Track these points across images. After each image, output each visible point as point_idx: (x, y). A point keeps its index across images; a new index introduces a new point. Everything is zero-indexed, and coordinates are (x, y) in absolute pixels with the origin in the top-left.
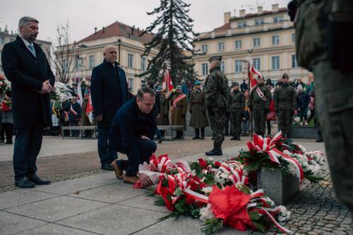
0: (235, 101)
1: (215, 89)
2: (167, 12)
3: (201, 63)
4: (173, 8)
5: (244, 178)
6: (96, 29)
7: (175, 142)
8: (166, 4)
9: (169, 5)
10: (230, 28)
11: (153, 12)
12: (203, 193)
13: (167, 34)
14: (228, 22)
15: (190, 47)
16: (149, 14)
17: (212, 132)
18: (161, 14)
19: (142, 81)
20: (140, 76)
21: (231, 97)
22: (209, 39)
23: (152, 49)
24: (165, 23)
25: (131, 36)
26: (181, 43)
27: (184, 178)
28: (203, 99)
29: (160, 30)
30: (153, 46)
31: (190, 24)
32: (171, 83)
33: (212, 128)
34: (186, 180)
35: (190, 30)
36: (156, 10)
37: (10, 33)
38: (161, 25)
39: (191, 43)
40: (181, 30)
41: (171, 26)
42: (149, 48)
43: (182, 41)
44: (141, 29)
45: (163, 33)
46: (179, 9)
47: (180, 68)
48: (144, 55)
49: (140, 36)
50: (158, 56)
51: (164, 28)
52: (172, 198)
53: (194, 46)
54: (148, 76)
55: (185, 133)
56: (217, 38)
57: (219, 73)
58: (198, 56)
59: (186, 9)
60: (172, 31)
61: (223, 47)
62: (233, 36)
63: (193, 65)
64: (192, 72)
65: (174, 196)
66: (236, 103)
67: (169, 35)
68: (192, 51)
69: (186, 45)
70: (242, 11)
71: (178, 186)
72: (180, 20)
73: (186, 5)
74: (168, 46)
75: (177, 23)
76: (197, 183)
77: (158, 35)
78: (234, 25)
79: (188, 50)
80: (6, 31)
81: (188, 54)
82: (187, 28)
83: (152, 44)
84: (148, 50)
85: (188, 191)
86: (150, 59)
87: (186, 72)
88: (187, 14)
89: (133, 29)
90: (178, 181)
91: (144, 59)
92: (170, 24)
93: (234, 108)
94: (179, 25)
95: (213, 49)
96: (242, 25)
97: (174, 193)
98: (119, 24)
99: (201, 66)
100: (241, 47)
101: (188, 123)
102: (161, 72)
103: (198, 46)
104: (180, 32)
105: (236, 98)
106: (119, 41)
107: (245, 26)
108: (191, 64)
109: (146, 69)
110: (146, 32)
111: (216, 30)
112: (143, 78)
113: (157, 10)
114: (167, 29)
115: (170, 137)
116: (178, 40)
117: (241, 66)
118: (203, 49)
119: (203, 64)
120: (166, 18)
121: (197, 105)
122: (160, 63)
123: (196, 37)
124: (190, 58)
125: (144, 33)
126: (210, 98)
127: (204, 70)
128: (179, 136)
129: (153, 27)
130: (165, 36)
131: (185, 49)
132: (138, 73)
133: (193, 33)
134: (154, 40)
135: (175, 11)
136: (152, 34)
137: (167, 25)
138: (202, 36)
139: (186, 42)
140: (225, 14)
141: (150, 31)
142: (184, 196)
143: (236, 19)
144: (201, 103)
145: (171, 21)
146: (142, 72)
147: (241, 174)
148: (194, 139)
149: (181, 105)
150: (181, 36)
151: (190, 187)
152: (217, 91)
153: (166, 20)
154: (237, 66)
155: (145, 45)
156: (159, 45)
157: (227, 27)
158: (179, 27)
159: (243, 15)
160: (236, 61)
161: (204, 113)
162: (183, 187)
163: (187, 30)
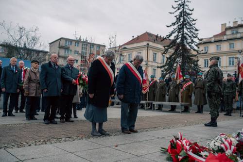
0: (228, 87)
1: (213, 79)
2: (181, 25)
3: (203, 59)
4: (185, 23)
5: (233, 147)
6: (133, 37)
7: (183, 114)
8: (180, 20)
9: (182, 20)
10: (225, 35)
11: (171, 26)
12: (201, 156)
13: (180, 40)
14: (224, 30)
15: (196, 48)
16: (168, 26)
17: (210, 109)
18: (176, 26)
19: (162, 71)
20: (161, 67)
21: (225, 84)
22: (210, 42)
23: (169, 50)
24: (179, 32)
25: (156, 41)
26: (190, 46)
27: (188, 144)
28: (204, 85)
29: (175, 37)
30: (170, 48)
31: (196, 32)
32: (181, 74)
33: (210, 107)
34: (189, 145)
35: (196, 37)
36: (172, 24)
37: (82, 40)
38: (176, 34)
39: (196, 45)
40: (190, 37)
41: (183, 34)
42: (167, 49)
43: (190, 44)
44: (162, 36)
45: (177, 39)
46: (188, 23)
47: (188, 63)
48: (164, 53)
49: (162, 41)
50: (173, 54)
51: (178, 36)
52: (179, 157)
53: (198, 48)
54: (166, 67)
55: (191, 108)
56: (215, 42)
57: (216, 68)
58: (201, 55)
59: (194, 22)
60: (184, 38)
61: (220, 47)
62: (228, 40)
63: (198, 61)
64: (197, 65)
65: (180, 156)
66: (229, 89)
67: (181, 41)
68: (197, 51)
69: (193, 47)
70: (235, 22)
71: (183, 149)
72: (189, 30)
73: (194, 20)
74: (181, 48)
75: (187, 32)
76: (197, 148)
77: (174, 40)
78: (228, 32)
79: (195, 50)
80: (80, 39)
81: (195, 53)
82: (194, 35)
83: (169, 47)
84: (166, 50)
85: (190, 153)
86: (168, 56)
87: (193, 65)
88: (194, 26)
89: (157, 37)
90: (183, 145)
91: (164, 56)
92: (182, 33)
93: (227, 93)
94: (189, 33)
95: (212, 49)
96: (235, 32)
97: (180, 154)
98: (148, 33)
99: (203, 61)
100: (233, 47)
101: (193, 102)
102: (175, 65)
103: (202, 48)
104: (189, 38)
105: (229, 85)
106: (148, 44)
107: (237, 33)
108: (196, 60)
109: (165, 63)
110: (165, 38)
111: (215, 36)
112: (163, 69)
113: (174, 24)
114: (180, 36)
115: (180, 110)
116: (188, 43)
117: (233, 61)
118: (205, 49)
119: (205, 60)
120: (179, 29)
121: (199, 89)
122: (175, 59)
123: (201, 42)
124: (195, 56)
125: (164, 39)
126: (210, 86)
127: (205, 64)
128: (186, 110)
129: (170, 35)
130: (179, 41)
131: (192, 50)
132: (160, 65)
133: (198, 39)
134: (171, 44)
135: (186, 24)
136: (169, 40)
137: (180, 34)
138: (204, 40)
139: (193, 45)
140: (222, 24)
141: (168, 38)
142: (187, 157)
143: (230, 28)
144: (202, 87)
145: (183, 31)
146: (162, 65)
147: (230, 144)
148: (196, 113)
149: (189, 89)
150: (189, 41)
151: (191, 150)
152: (215, 81)
153: (180, 30)
154: (230, 61)
155: (164, 47)
156: (174, 47)
157: (223, 34)
158: (188, 35)
159: (236, 25)
160: (229, 58)
161: (204, 95)
162: (186, 150)
163: (194, 37)
